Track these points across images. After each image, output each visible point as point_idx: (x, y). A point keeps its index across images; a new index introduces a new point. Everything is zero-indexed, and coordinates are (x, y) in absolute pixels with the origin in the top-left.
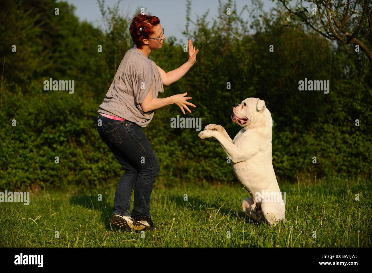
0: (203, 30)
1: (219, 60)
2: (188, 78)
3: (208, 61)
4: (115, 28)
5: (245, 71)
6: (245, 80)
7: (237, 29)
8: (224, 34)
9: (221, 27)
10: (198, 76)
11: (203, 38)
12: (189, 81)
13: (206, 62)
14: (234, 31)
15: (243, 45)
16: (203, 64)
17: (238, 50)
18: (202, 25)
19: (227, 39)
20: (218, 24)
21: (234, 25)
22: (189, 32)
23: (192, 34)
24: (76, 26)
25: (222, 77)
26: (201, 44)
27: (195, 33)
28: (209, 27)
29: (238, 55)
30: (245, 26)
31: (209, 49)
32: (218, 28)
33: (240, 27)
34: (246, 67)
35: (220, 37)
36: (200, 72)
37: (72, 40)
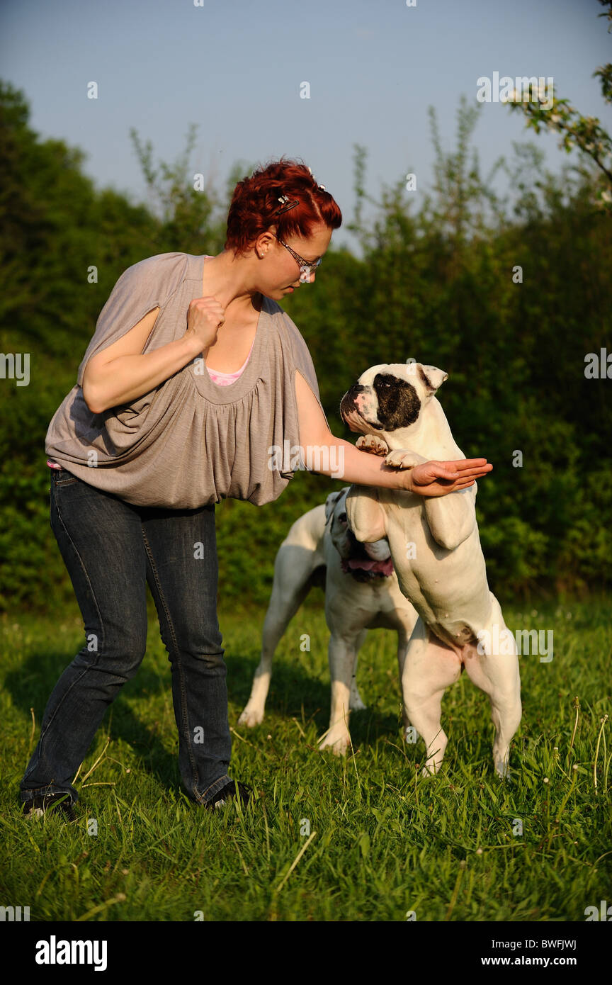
0: (399, 221)
1: (438, 295)
2: (362, 338)
3: (412, 295)
4: (180, 216)
5: (503, 321)
6: (501, 344)
7: (480, 217)
8: (449, 229)
9: (442, 211)
10: (386, 333)
11: (398, 239)
12: (362, 344)
13: (406, 300)
14: (474, 221)
15: (497, 257)
16: (399, 304)
17: (485, 269)
18: (396, 206)
19: (456, 242)
20: (434, 205)
21: (472, 207)
22: (363, 225)
23: (370, 229)
24: (88, 201)
25: (446, 336)
26: (393, 254)
27: (377, 226)
28: (413, 212)
29: (485, 282)
30: (501, 208)
31: (413, 266)
32: (436, 215)
33: (489, 213)
34: (504, 312)
35: (439, 236)
36: (392, 323)
37: (75, 234)
